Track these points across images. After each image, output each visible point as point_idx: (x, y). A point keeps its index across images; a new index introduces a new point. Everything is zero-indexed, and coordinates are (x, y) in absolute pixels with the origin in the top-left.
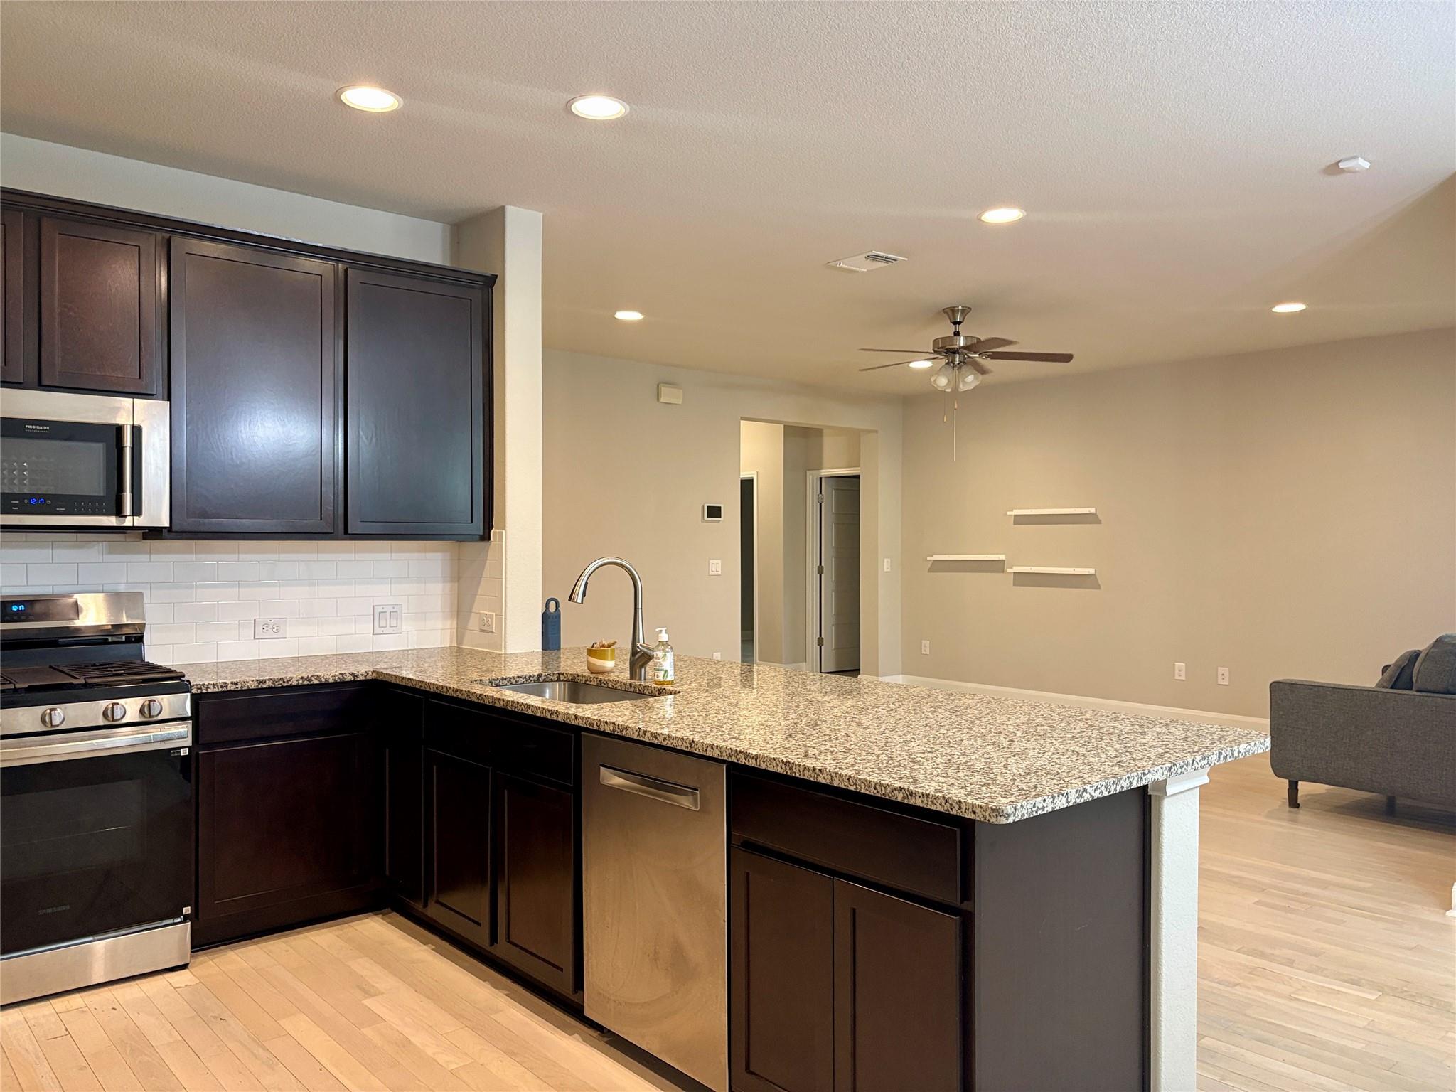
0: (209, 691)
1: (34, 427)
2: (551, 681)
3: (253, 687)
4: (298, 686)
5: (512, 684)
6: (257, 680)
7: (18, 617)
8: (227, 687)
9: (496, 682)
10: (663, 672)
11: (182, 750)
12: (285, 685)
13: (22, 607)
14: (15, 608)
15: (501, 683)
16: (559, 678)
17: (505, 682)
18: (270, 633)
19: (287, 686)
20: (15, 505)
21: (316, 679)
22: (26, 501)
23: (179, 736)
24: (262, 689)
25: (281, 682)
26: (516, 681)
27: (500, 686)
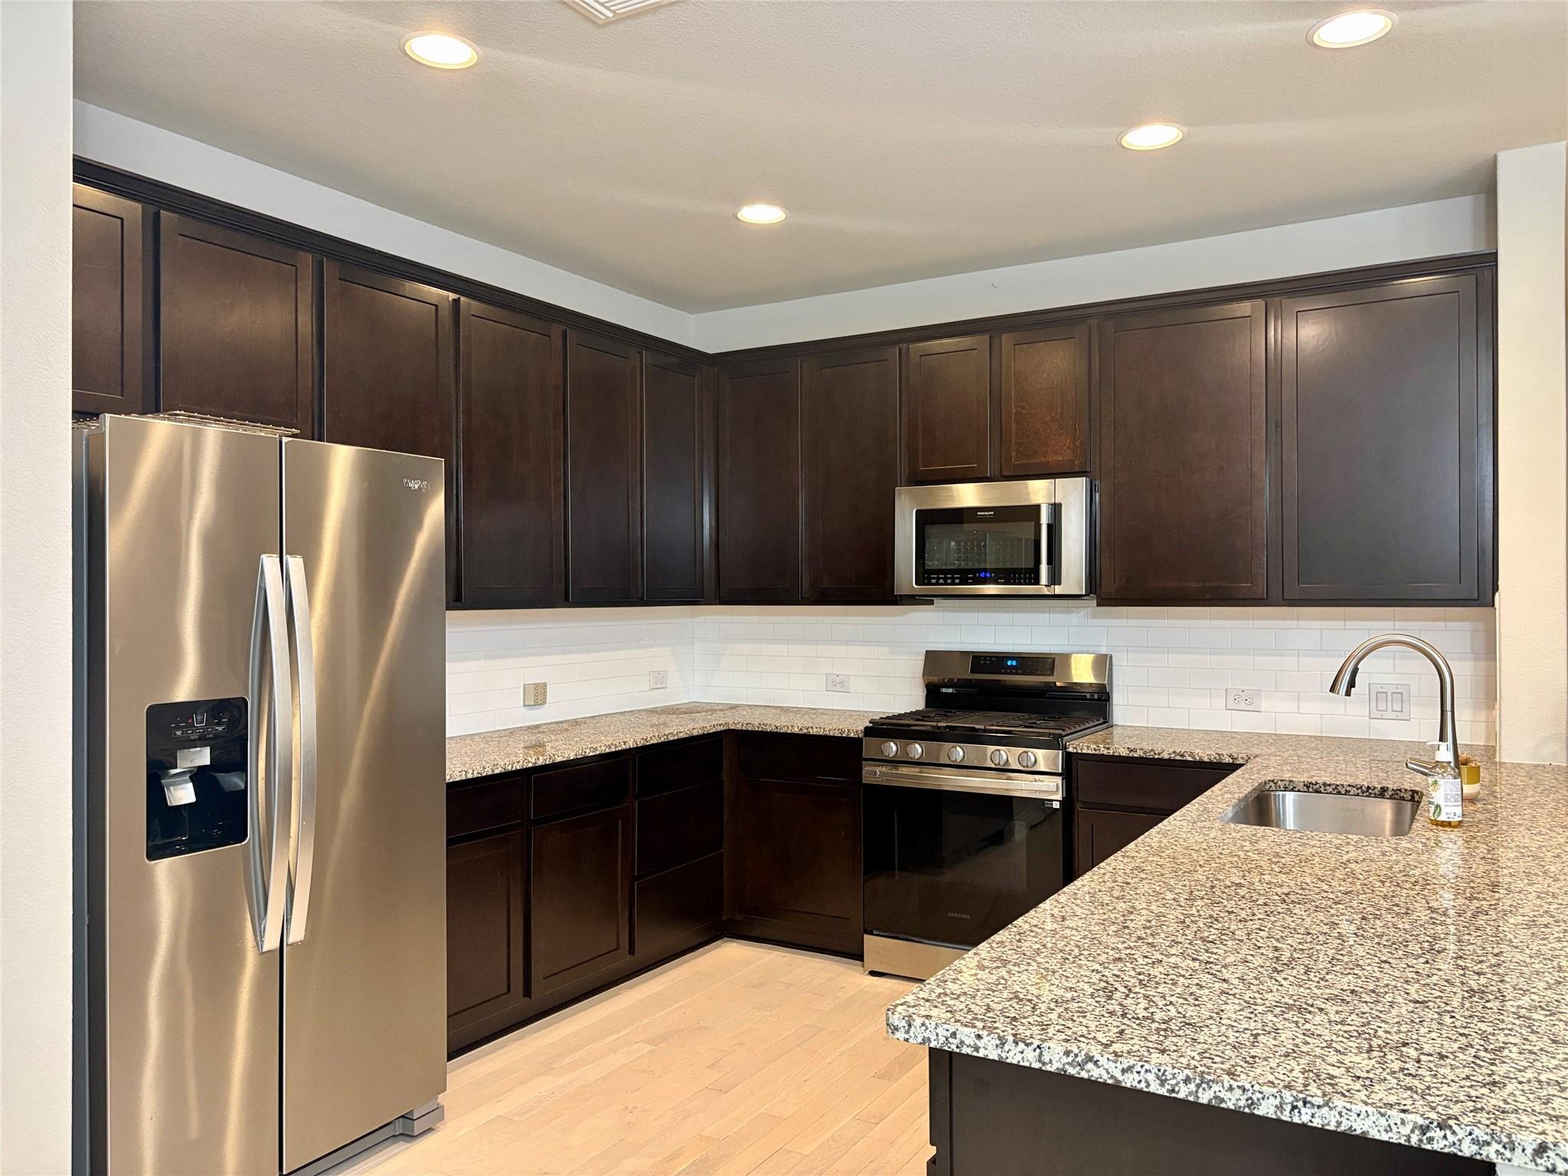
0: (1084, 751)
3: (1124, 755)
4: (1169, 760)
7: (1012, 670)
8: (1099, 750)
11: (1054, 802)
12: (1156, 757)
13: (1014, 663)
14: (1009, 663)
18: (1242, 705)
19: (1158, 758)
20: (970, 578)
21: (1189, 755)
22: (977, 575)
23: (1050, 789)
24: (1133, 757)
25: (1152, 753)
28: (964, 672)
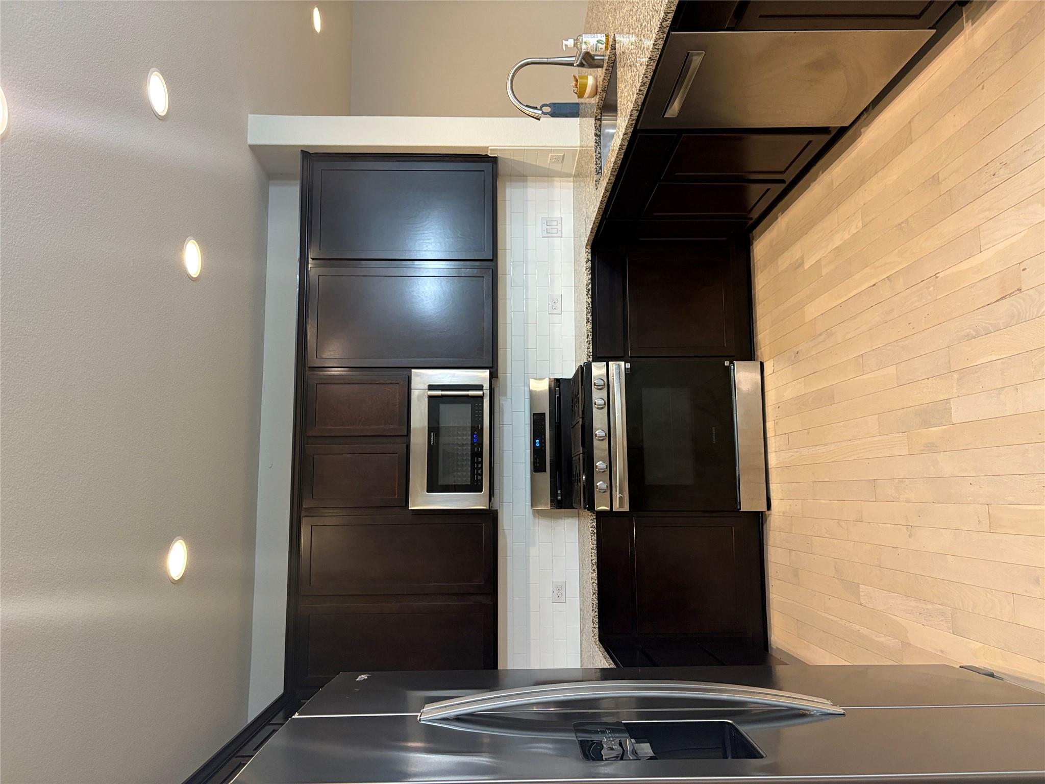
0: (591, 351)
1: (432, 440)
2: (600, 125)
3: (591, 326)
4: (592, 298)
5: (600, 157)
6: (587, 323)
7: (543, 443)
8: (589, 341)
9: (598, 169)
10: (598, 44)
11: (626, 367)
12: (591, 306)
13: (537, 441)
14: (538, 445)
15: (599, 166)
16: (599, 119)
17: (599, 162)
18: (558, 304)
19: (592, 305)
20: (478, 449)
21: (588, 286)
22: (475, 444)
23: (618, 369)
24: (592, 320)
25: (589, 308)
26: (599, 154)
27: (601, 167)
28: (545, 478)
